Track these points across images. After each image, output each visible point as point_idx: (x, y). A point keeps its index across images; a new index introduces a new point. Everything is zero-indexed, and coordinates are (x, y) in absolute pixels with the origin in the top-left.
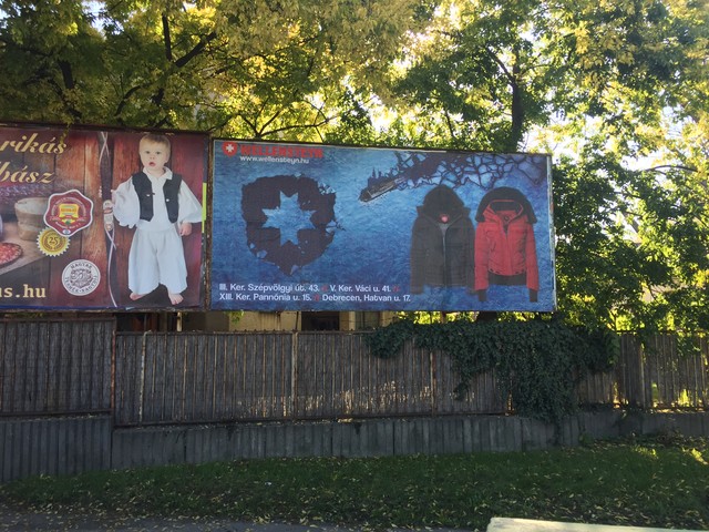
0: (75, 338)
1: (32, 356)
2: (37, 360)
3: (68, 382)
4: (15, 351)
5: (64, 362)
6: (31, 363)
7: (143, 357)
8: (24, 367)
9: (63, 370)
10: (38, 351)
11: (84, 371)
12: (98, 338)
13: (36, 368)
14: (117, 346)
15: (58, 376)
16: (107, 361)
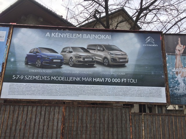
0: (114, 115)
1: (98, 122)
2: (100, 124)
3: (113, 134)
4: (91, 120)
5: (111, 125)
6: (98, 125)
7: (143, 125)
8: (95, 127)
9: (110, 129)
10: (100, 120)
11: (119, 130)
12: (124, 115)
13: (100, 128)
14: (132, 119)
15: (108, 131)
16: (128, 126)
